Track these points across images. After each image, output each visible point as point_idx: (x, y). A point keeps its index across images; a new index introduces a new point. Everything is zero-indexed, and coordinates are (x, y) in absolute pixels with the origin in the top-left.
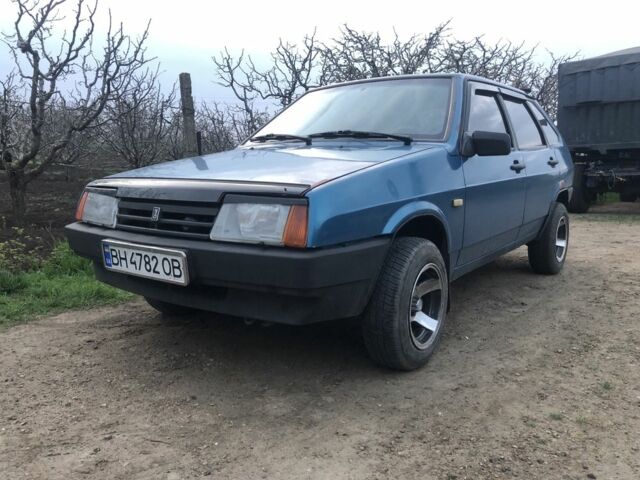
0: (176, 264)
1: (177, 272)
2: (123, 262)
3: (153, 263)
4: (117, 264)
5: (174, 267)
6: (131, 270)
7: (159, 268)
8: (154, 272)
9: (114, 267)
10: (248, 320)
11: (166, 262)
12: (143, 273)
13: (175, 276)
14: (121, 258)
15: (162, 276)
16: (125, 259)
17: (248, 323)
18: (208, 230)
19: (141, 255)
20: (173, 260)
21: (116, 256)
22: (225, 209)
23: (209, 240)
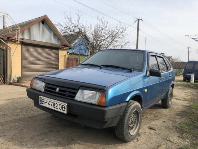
0: (63, 107)
1: (64, 109)
2: (46, 104)
3: (56, 105)
4: (44, 104)
5: (63, 108)
6: (48, 106)
7: (58, 107)
8: (56, 108)
9: (42, 105)
10: (83, 125)
11: (60, 106)
12: (52, 108)
13: (63, 110)
14: (45, 102)
15: (58, 110)
16: (47, 103)
17: (83, 126)
18: (74, 97)
19: (52, 102)
20: (63, 105)
21: (44, 101)
22: (80, 91)
23: (74, 100)
